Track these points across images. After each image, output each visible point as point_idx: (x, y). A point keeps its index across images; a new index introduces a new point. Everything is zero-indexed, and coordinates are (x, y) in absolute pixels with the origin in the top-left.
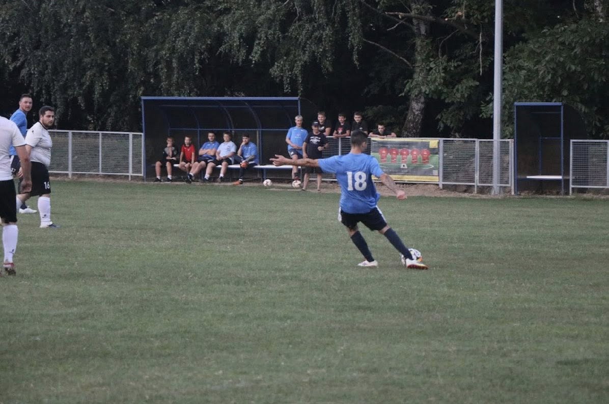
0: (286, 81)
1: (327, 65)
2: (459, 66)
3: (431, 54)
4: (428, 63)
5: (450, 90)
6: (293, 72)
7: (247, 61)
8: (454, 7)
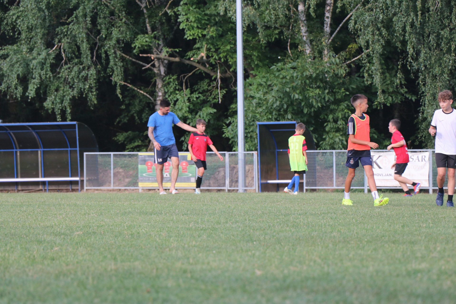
0: (57, 111)
1: (93, 98)
2: (199, 97)
3: (177, 88)
4: (175, 95)
5: (193, 116)
6: (63, 104)
7: (24, 96)
8: (194, 51)
